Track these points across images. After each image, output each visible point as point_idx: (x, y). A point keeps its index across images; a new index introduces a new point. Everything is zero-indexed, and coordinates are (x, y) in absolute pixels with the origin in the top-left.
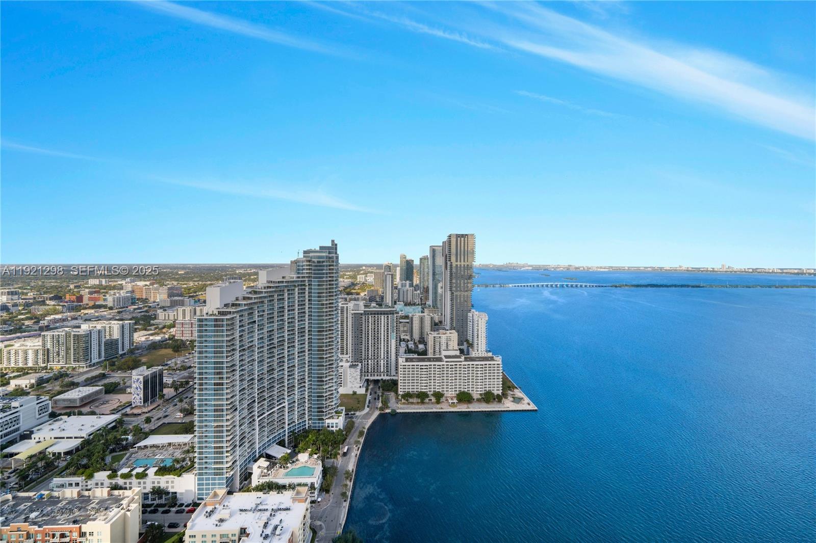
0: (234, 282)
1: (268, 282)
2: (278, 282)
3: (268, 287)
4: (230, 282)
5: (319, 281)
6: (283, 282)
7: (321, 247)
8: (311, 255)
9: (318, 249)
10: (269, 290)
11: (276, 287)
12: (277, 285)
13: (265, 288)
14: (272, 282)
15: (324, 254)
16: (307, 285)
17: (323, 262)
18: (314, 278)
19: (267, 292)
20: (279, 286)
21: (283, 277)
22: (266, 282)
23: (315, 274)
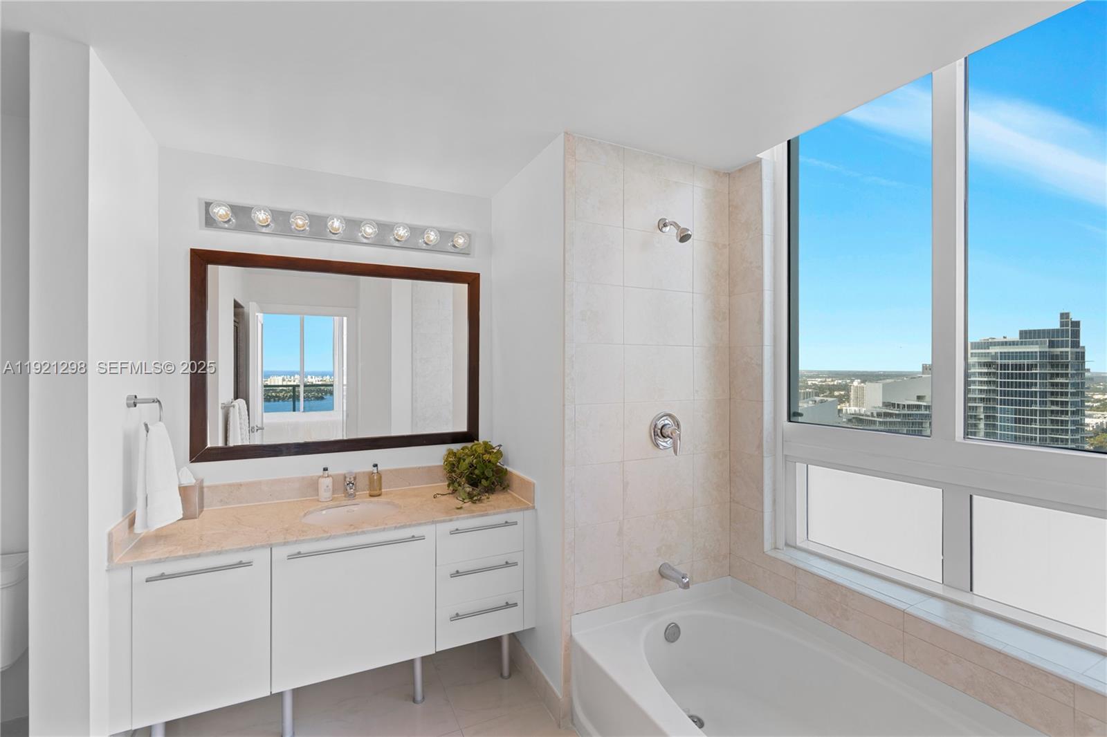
0: (822, 402)
1: (886, 405)
2: (909, 407)
3: (886, 415)
4: (815, 401)
5: (1016, 412)
6: (918, 407)
7: (1024, 334)
8: (993, 350)
9: (1016, 337)
10: (888, 419)
11: (905, 415)
12: (906, 412)
13: (879, 415)
14: (893, 405)
15: (1036, 349)
16: (982, 416)
17: (1030, 367)
18: (1003, 402)
19: (885, 423)
20: (909, 415)
21: (919, 398)
22: (881, 405)
23: (1004, 393)
